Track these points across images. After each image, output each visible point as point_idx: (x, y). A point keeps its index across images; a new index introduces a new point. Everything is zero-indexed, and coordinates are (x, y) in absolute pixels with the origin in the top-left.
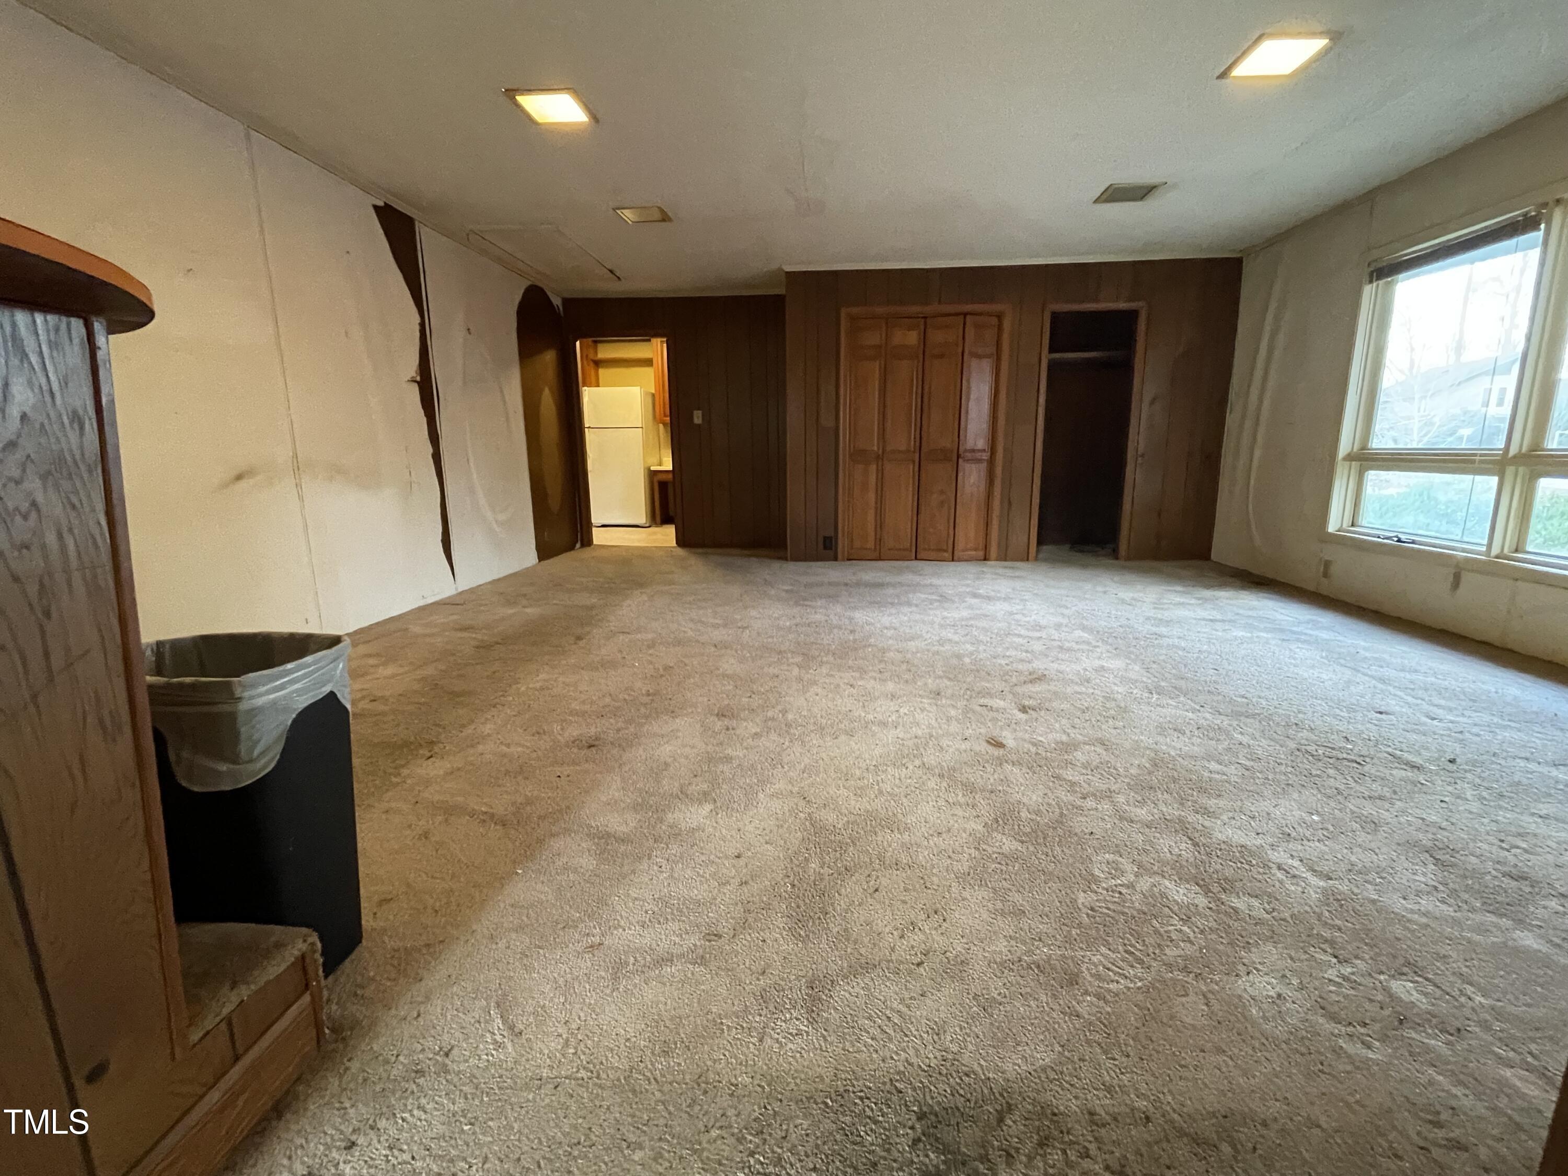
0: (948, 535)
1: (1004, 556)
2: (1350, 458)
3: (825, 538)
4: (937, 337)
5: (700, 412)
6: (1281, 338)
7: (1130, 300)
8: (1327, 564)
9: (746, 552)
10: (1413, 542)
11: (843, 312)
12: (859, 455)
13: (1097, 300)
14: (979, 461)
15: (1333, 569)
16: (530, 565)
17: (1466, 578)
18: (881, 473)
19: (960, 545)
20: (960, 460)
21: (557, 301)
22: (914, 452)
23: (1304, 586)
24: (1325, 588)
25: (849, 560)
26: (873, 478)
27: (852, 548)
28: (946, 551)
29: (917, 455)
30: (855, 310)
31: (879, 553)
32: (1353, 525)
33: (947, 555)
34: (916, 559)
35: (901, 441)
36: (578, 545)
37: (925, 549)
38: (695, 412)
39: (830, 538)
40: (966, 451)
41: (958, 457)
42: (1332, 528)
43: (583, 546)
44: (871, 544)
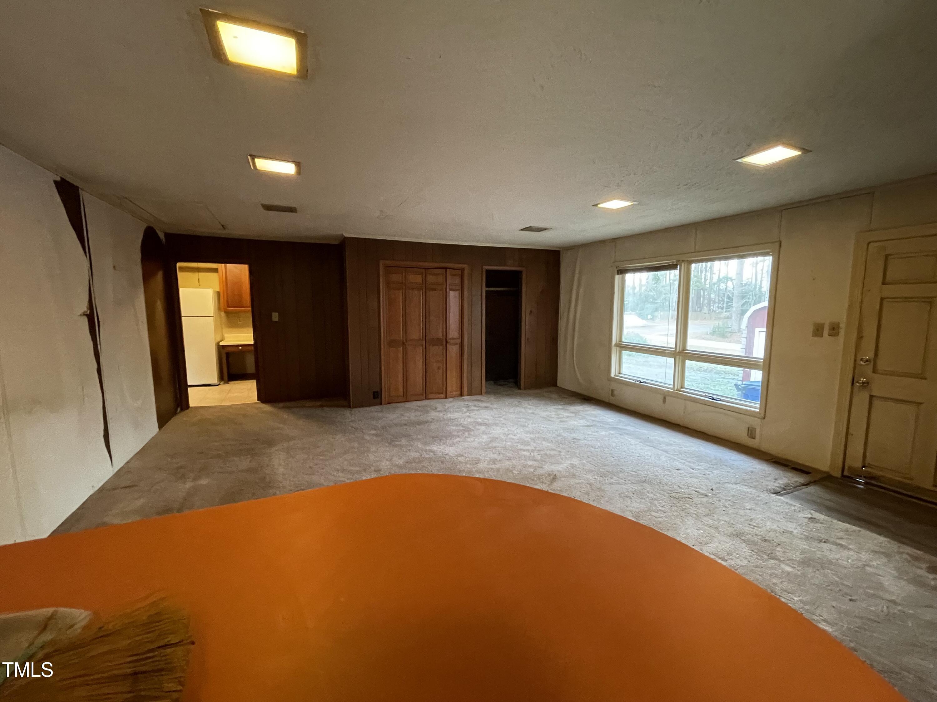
0: (443, 384)
1: (470, 394)
2: (616, 345)
3: (374, 392)
4: (431, 279)
5: (277, 314)
6: (581, 290)
7: (519, 266)
8: (612, 391)
9: (319, 403)
10: (645, 383)
11: (381, 263)
12: (392, 343)
13: (505, 265)
14: (456, 344)
15: (615, 392)
16: (153, 434)
17: (667, 398)
18: (405, 352)
19: (449, 389)
20: (448, 345)
21: (162, 236)
22: (423, 340)
23: (604, 399)
24: (612, 400)
25: (389, 403)
26: (400, 356)
27: (390, 396)
28: (442, 393)
29: (424, 342)
30: (388, 262)
31: (406, 398)
32: (619, 373)
33: (442, 396)
34: (426, 399)
35: (415, 333)
36: (179, 410)
37: (431, 393)
38: (274, 314)
39: (377, 392)
40: (450, 339)
41: (446, 342)
42: (612, 375)
43: (182, 410)
44: (401, 393)
